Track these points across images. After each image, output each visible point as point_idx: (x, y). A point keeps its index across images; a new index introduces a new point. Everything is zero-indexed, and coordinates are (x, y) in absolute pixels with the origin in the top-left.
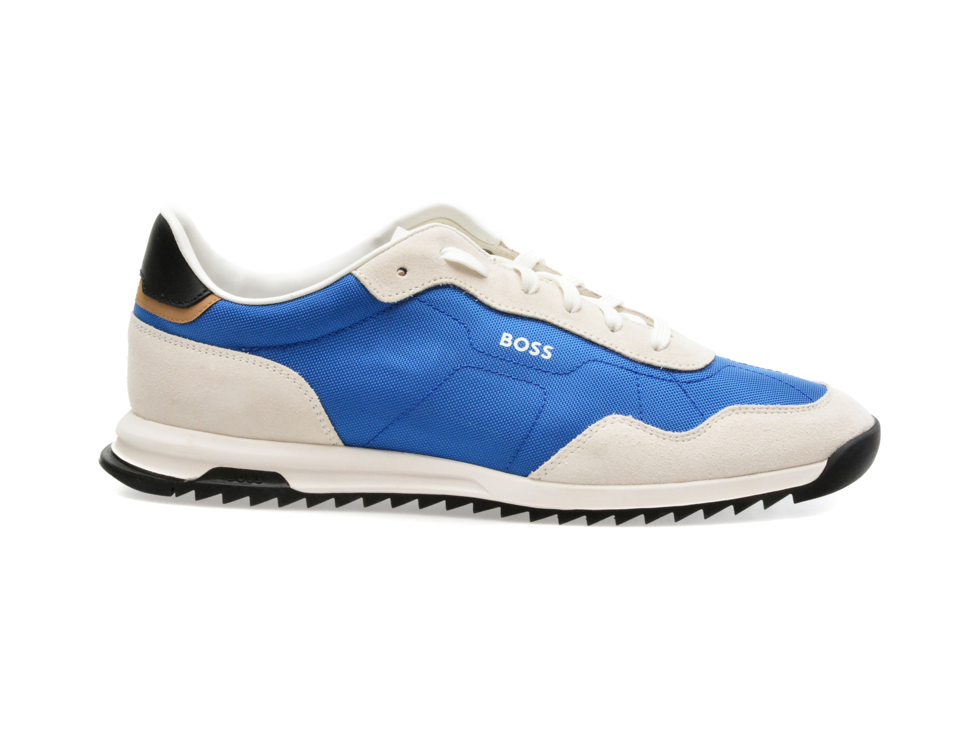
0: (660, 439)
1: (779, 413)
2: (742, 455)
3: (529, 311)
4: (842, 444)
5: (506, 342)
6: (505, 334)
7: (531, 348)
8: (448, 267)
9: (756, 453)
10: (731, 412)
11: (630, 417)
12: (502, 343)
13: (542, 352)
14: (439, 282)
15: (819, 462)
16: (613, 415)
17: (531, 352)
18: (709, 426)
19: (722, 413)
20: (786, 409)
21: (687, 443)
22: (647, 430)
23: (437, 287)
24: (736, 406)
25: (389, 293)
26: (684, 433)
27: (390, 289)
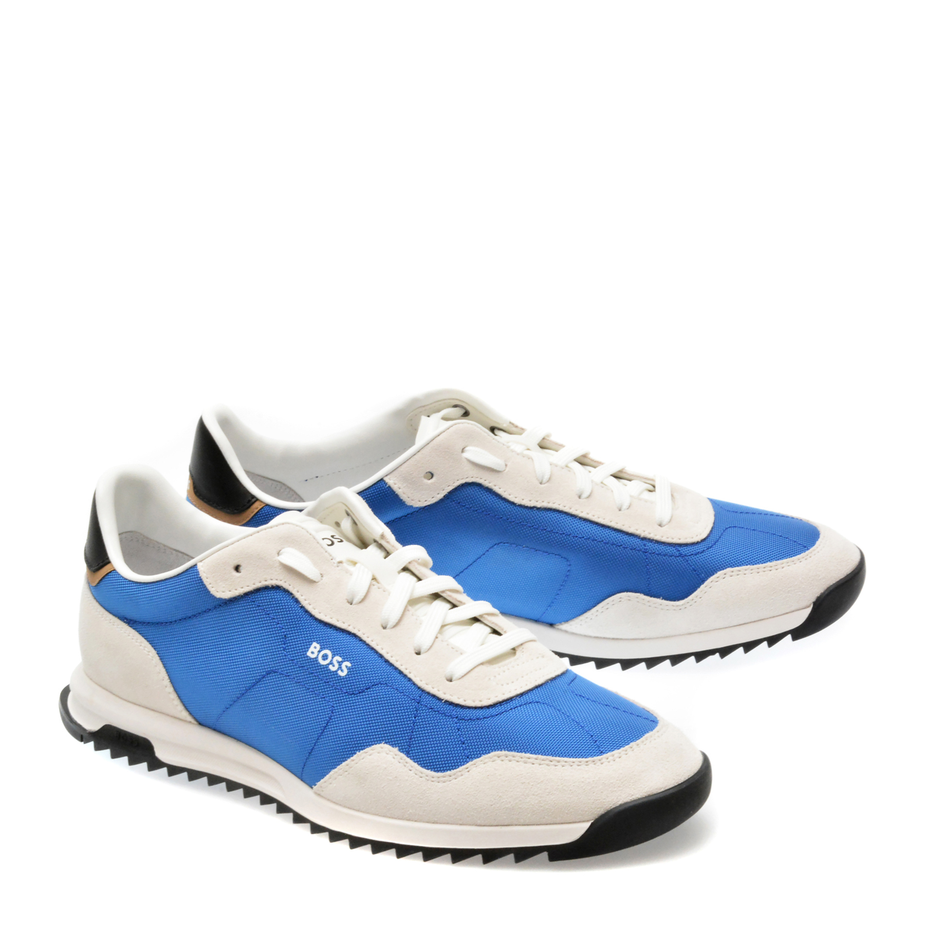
0: (417, 776)
1: (548, 765)
2: (492, 805)
3: (344, 623)
4: (614, 807)
5: (313, 653)
6: (314, 644)
7: (331, 663)
8: (280, 569)
9: (507, 806)
10: (496, 758)
11: (396, 750)
12: (309, 654)
13: (340, 668)
14: (270, 583)
15: (584, 821)
16: (382, 745)
17: (331, 667)
18: (468, 770)
19: (486, 758)
20: (559, 762)
21: (441, 785)
22: (407, 765)
23: (266, 588)
24: (504, 752)
25: (224, 589)
26: (440, 774)
27: (224, 586)
